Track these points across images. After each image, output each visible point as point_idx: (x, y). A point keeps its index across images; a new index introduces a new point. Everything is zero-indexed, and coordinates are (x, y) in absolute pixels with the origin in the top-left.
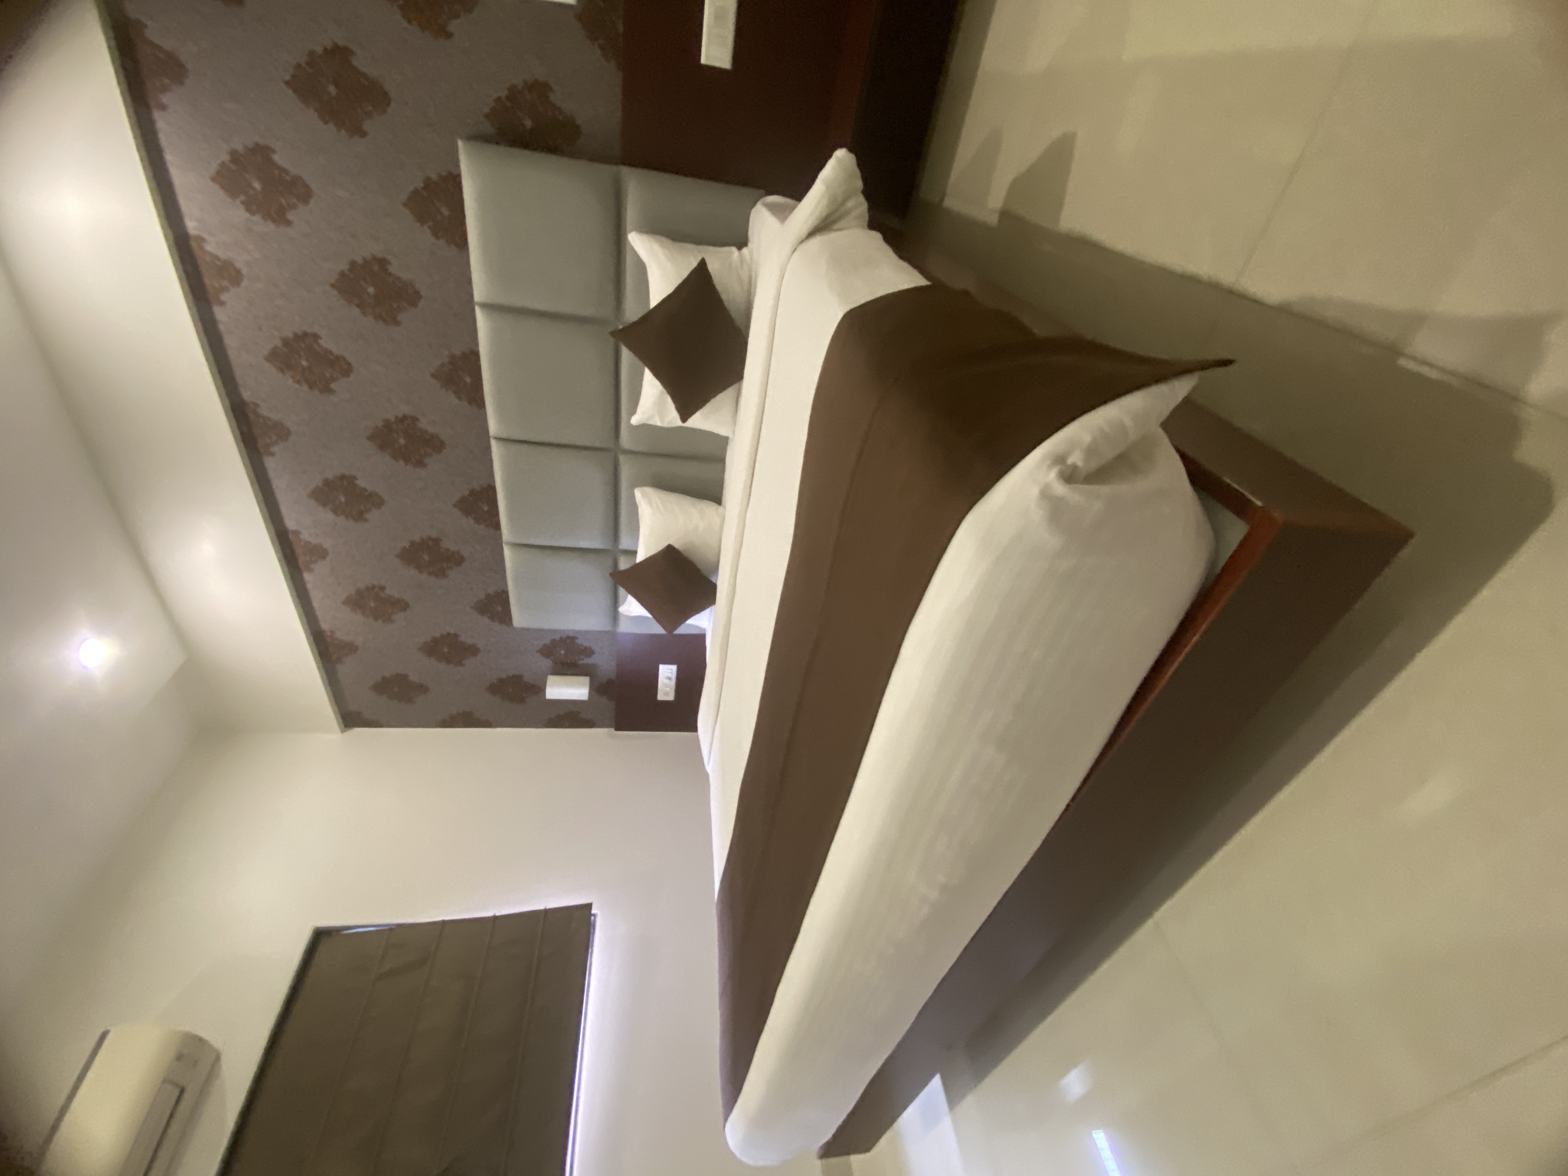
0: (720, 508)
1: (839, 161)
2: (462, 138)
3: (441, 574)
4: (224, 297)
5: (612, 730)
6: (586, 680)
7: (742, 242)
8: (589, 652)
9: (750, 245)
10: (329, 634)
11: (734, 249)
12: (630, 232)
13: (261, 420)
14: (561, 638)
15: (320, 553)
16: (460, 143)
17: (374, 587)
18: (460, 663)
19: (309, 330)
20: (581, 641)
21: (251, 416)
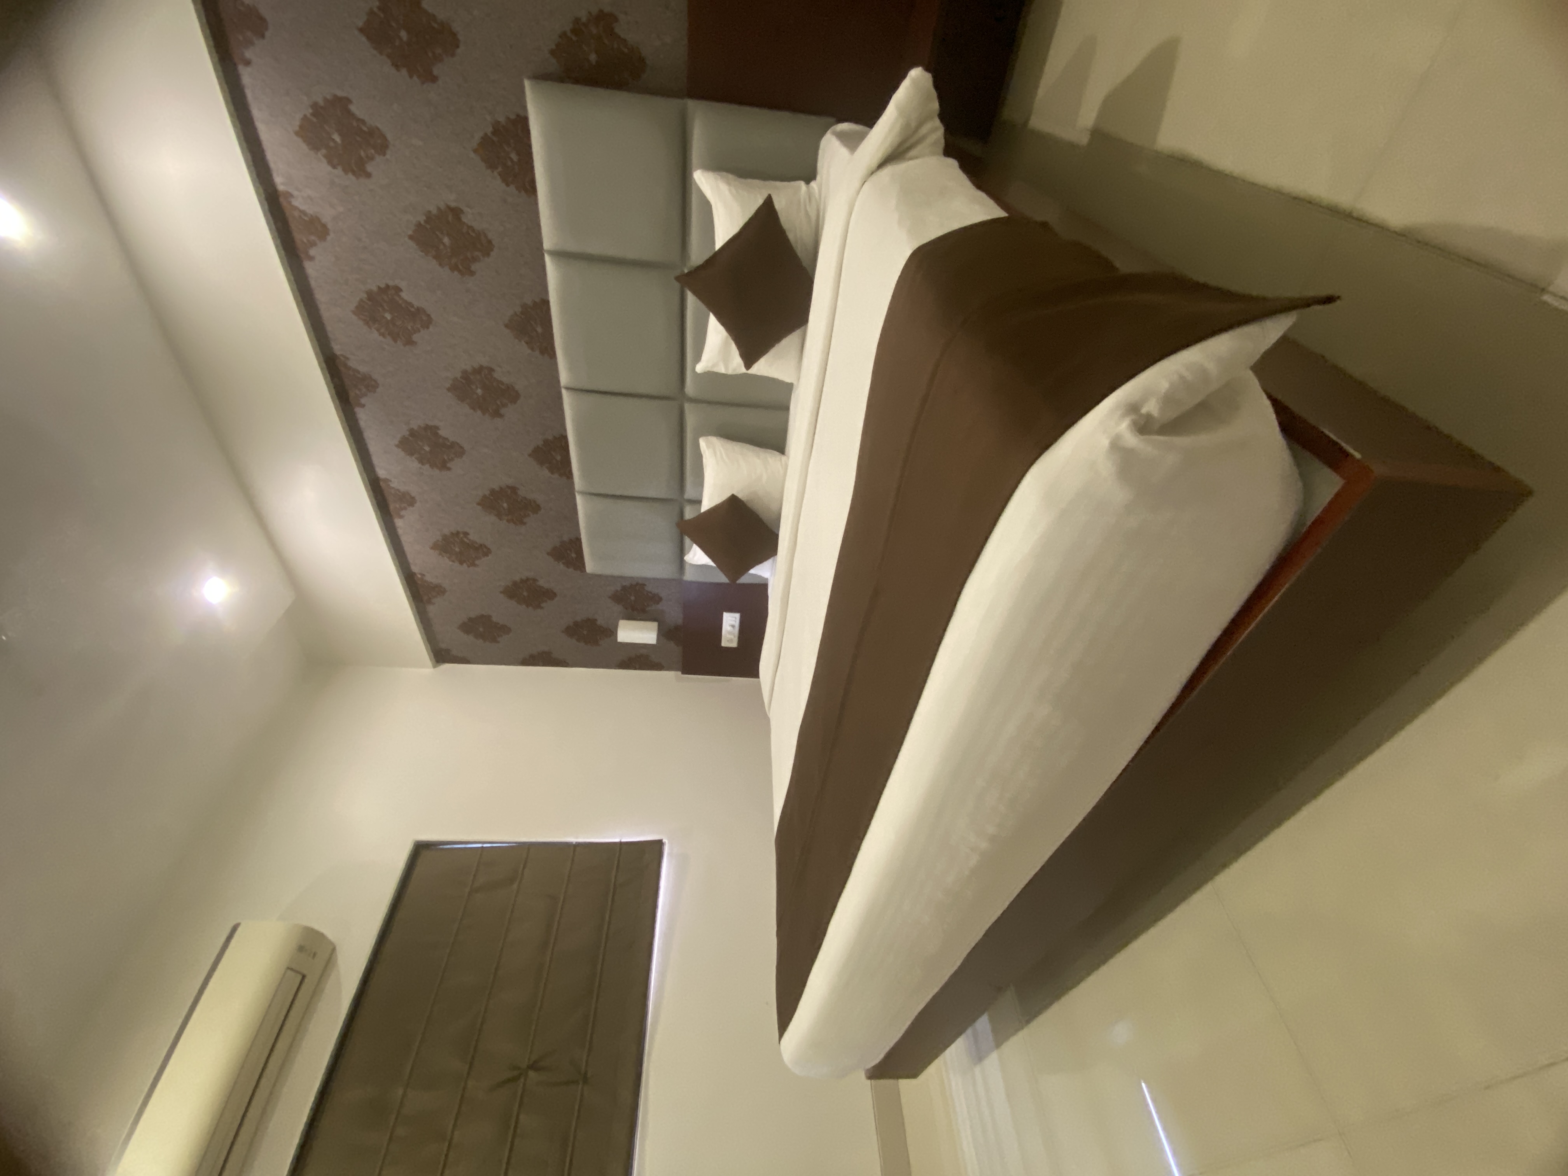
0: (784, 458)
1: (914, 82)
2: (529, 78)
3: (520, 521)
4: (312, 252)
5: (679, 673)
6: (655, 625)
7: (810, 176)
8: (657, 599)
9: (818, 178)
10: (419, 576)
11: (802, 184)
12: (695, 170)
13: (351, 373)
14: (631, 585)
15: (408, 500)
16: (527, 83)
17: (458, 533)
18: (539, 606)
19: (391, 283)
20: (649, 588)
21: (342, 369)
